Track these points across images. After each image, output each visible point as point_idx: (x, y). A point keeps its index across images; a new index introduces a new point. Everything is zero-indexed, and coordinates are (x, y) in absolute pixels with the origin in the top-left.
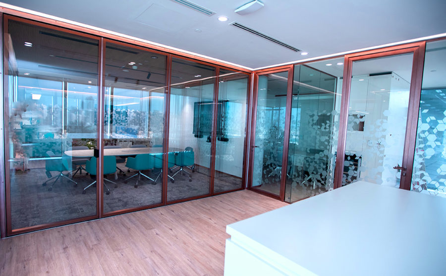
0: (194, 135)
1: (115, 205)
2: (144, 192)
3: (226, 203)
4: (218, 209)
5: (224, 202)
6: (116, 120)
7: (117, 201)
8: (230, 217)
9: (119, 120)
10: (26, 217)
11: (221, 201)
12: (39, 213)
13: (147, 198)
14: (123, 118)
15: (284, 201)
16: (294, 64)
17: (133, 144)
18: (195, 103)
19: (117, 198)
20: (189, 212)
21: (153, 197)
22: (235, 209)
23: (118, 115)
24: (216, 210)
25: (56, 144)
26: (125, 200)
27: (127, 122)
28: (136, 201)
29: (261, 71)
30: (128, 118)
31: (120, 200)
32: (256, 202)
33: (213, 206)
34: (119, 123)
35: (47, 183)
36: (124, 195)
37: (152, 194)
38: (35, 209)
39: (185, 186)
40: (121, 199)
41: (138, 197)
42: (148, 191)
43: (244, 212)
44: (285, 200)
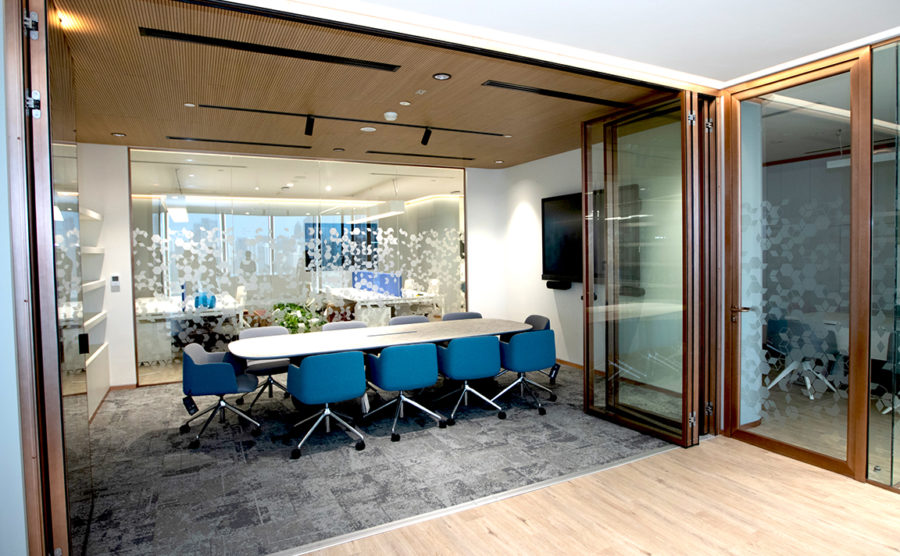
0: (546, 282)
1: (355, 495)
2: (430, 451)
3: (678, 485)
4: (660, 511)
5: (669, 481)
6: (352, 258)
7: (359, 480)
8: (711, 544)
9: (358, 257)
10: (120, 538)
11: (660, 481)
12: (153, 525)
13: (441, 470)
14: (367, 251)
15: (866, 479)
16: (871, 46)
17: (393, 315)
18: (544, 201)
19: (361, 472)
20: (573, 525)
21: (457, 468)
22: (714, 512)
23: (356, 245)
24: (656, 514)
25: (217, 322)
26: (381, 477)
27: (376, 260)
28: (413, 480)
29: (745, 87)
30: (378, 250)
31: (367, 479)
32: (772, 482)
33: (643, 501)
34: (359, 264)
35: (190, 424)
36: (379, 460)
37: (454, 454)
38: (148, 509)
39: (540, 426)
40: (371, 473)
41: (418, 468)
42: (441, 447)
43: (751, 524)
44: (870, 478)
